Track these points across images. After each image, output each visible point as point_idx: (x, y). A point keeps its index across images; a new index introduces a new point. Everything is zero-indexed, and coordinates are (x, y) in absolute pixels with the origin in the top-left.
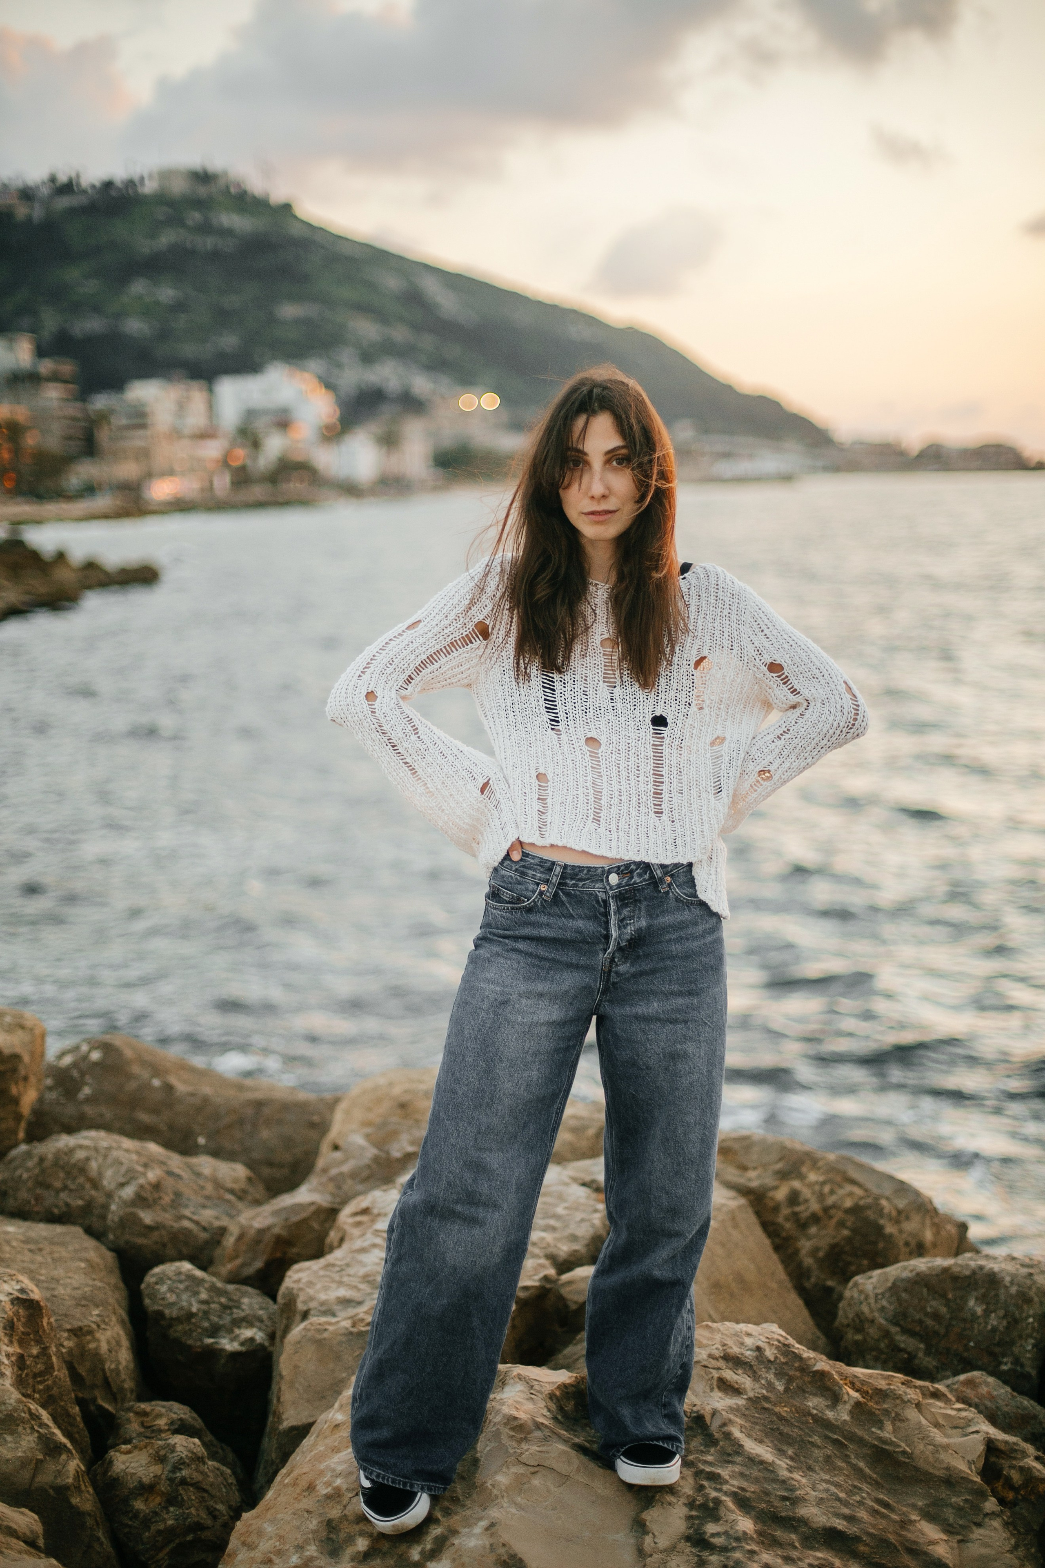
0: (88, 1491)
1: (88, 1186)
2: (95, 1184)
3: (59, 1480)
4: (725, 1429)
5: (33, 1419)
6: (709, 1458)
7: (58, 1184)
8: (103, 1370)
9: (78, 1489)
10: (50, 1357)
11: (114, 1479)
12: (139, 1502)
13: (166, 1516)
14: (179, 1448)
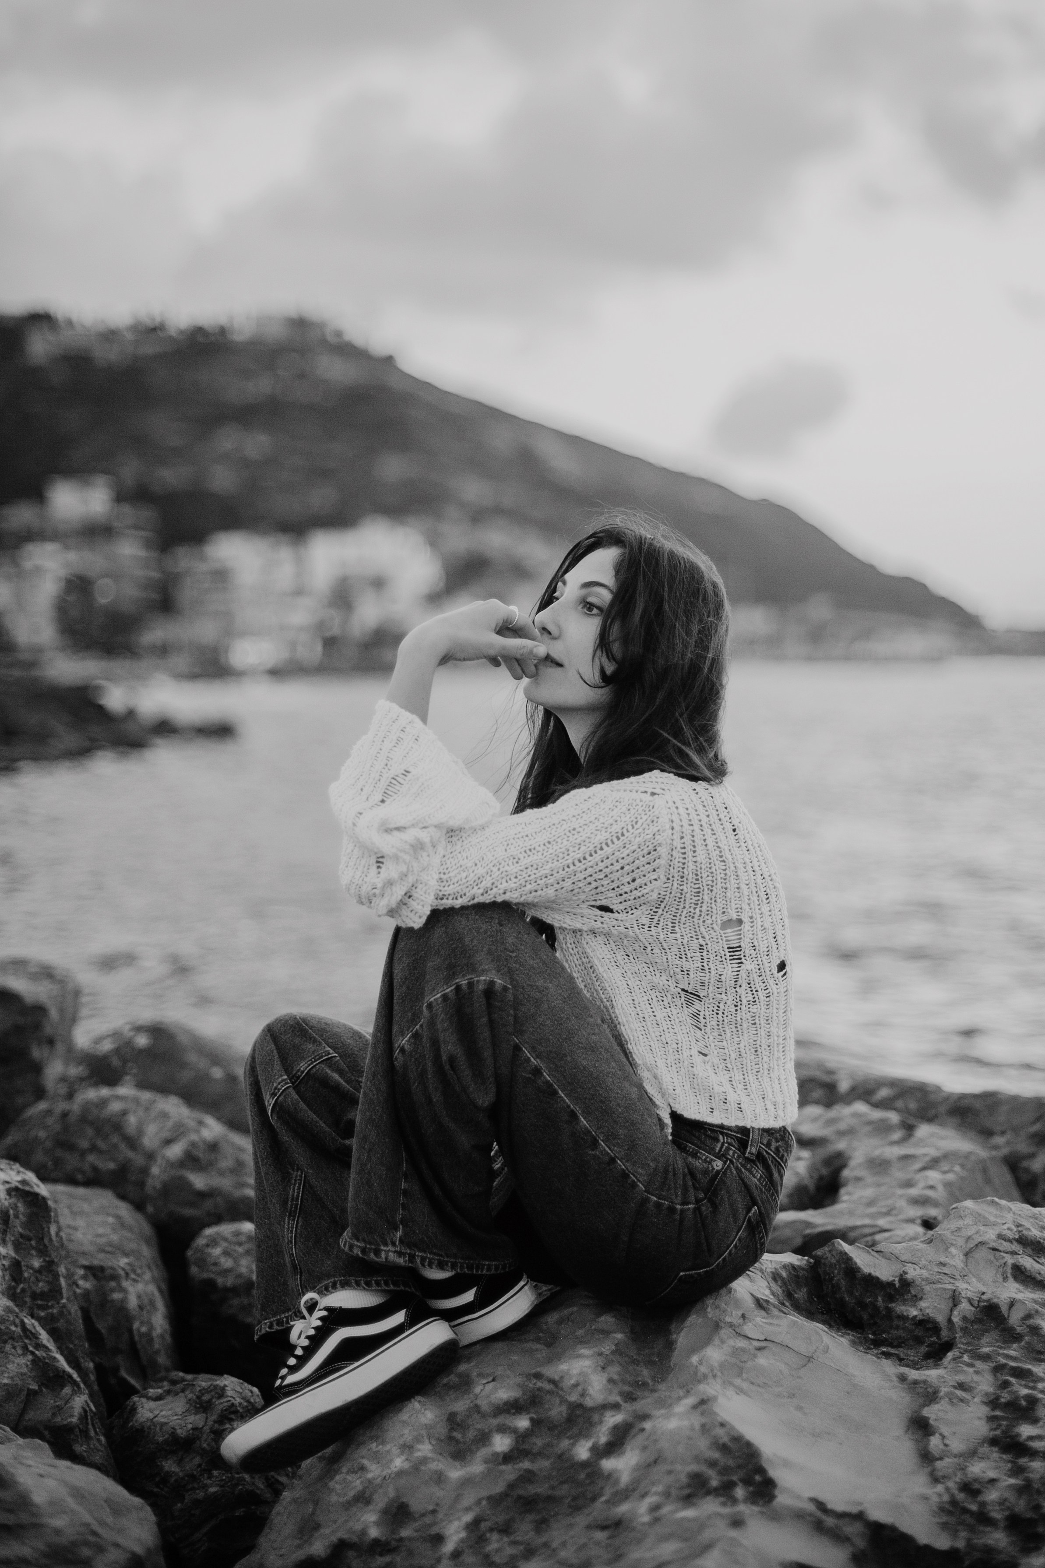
0: (99, 1440)
1: (123, 1146)
2: (133, 1143)
3: (58, 1419)
4: (1031, 1322)
5: (27, 1337)
6: (1012, 1353)
7: (84, 1144)
8: (130, 1331)
9: (85, 1433)
10: (56, 1276)
11: (137, 1430)
12: (170, 1462)
13: (208, 1482)
14: (229, 1393)
